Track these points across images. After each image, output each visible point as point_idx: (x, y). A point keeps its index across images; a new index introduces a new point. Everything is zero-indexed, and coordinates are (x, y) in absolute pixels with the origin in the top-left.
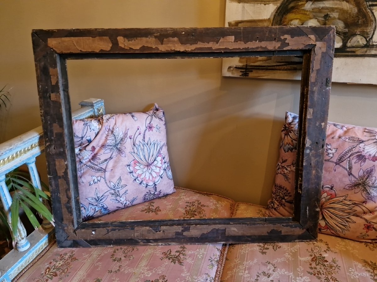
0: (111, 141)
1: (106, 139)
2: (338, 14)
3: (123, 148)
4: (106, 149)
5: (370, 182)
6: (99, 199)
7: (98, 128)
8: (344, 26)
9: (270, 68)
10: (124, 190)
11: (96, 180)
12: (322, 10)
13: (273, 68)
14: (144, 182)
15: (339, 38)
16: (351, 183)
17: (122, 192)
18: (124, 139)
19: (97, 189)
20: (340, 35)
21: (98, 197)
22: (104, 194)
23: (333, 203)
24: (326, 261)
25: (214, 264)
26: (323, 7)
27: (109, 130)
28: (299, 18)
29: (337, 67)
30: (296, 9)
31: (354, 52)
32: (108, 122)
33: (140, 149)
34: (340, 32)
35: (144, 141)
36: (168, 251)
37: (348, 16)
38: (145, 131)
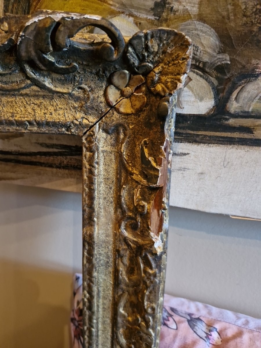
8: (217, 43)
15: (203, 82)
20: (207, 72)
29: (200, 171)
31: (249, 130)
34: (205, 64)
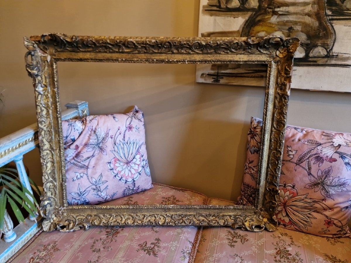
0: (93, 141)
1: (89, 138)
2: (301, 27)
3: (104, 147)
4: (89, 147)
5: (328, 181)
6: (81, 194)
7: (81, 127)
8: (306, 38)
9: (239, 75)
10: (105, 185)
11: (79, 177)
12: (286, 23)
13: (242, 75)
14: (124, 179)
15: (302, 49)
16: (311, 183)
17: (103, 187)
18: (106, 138)
19: (80, 184)
20: (303, 46)
21: (80, 192)
22: (86, 189)
23: (295, 201)
24: (290, 255)
25: (186, 256)
26: (287, 21)
27: (92, 130)
28: (265, 30)
29: (300, 75)
30: (263, 22)
31: (315, 62)
32: (91, 122)
33: (120, 148)
34: (303, 43)
35: (124, 140)
36: (144, 243)
37: (310, 29)
38: (125, 131)
